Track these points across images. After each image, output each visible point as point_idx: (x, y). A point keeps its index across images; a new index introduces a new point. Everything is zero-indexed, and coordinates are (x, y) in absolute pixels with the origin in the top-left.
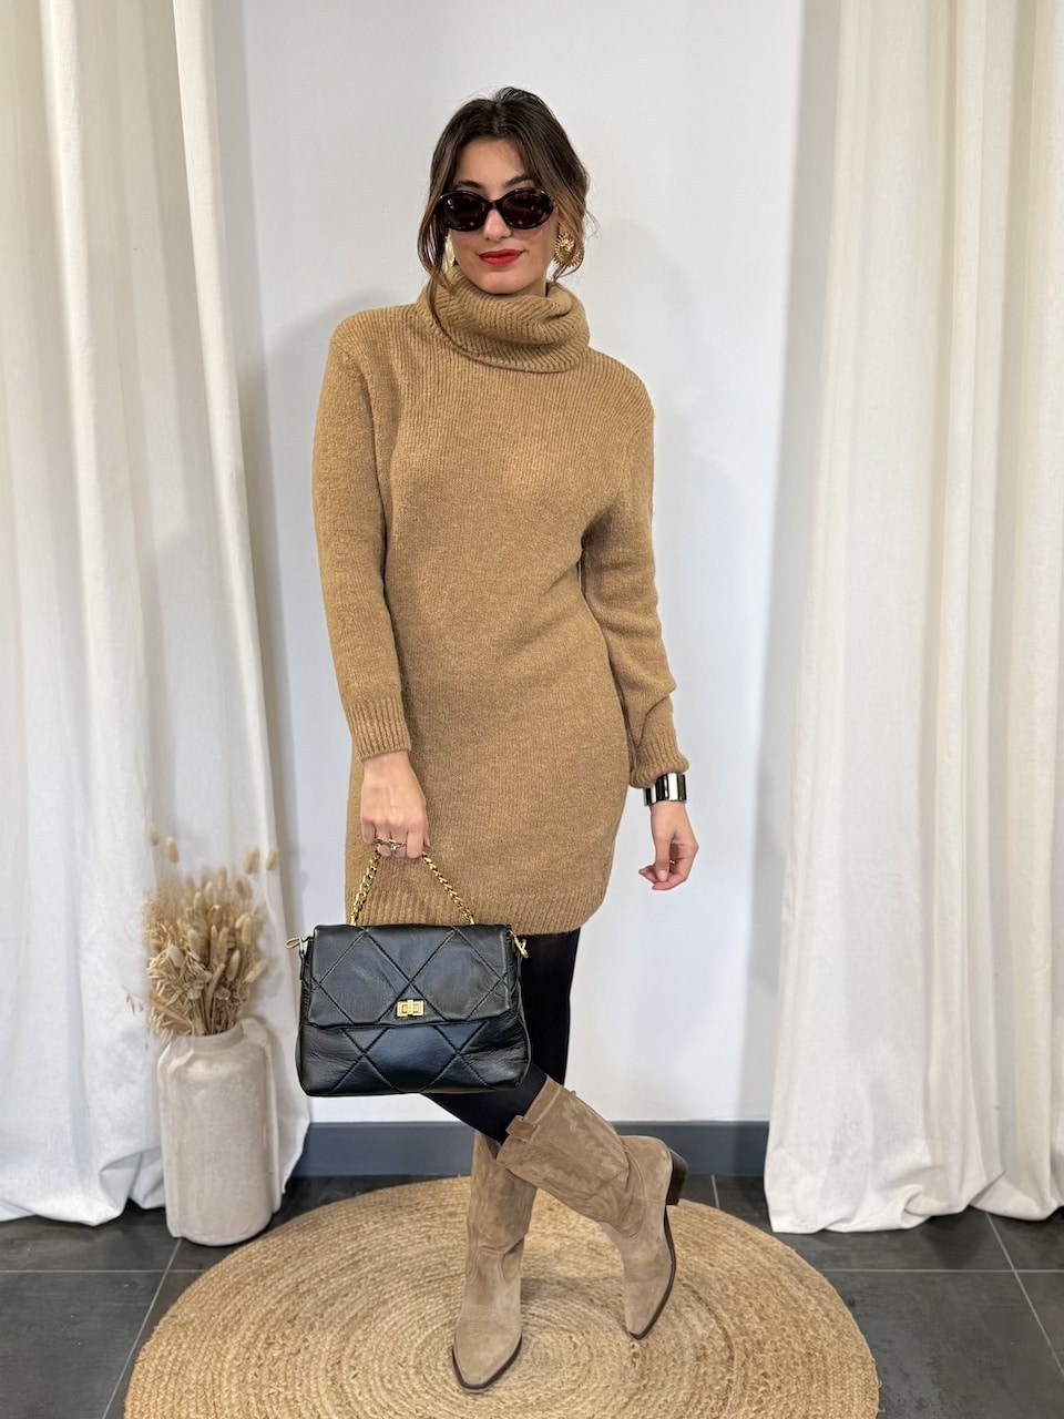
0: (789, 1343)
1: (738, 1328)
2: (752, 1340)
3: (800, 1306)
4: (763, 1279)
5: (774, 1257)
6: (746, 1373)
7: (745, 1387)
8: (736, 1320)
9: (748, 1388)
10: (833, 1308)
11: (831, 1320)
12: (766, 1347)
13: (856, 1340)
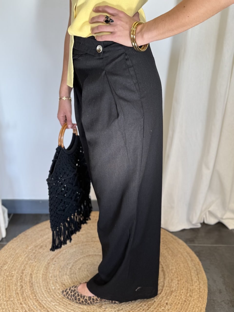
0: (181, 295)
1: (169, 284)
2: (170, 290)
3: (192, 283)
4: (186, 270)
5: (194, 263)
6: (161, 301)
7: (158, 306)
8: (170, 281)
9: (159, 307)
10: (203, 287)
11: (200, 291)
12: (173, 294)
13: (203, 301)
